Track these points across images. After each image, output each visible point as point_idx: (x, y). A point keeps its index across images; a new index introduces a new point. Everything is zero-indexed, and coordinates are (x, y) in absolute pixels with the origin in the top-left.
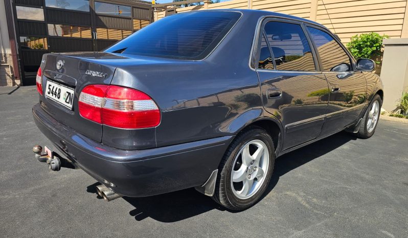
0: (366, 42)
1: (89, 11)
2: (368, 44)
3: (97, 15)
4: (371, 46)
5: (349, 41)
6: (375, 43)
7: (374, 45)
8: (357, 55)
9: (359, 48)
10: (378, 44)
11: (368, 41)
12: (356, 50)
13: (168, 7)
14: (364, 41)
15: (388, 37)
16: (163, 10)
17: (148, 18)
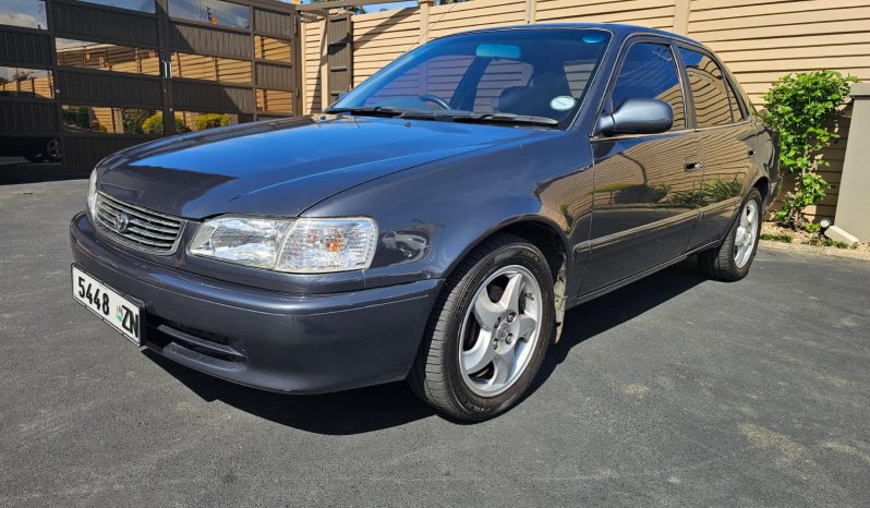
0: (813, 91)
1: (154, 12)
2: (819, 93)
3: (173, 23)
4: (822, 100)
5: (767, 88)
6: (830, 94)
7: (829, 98)
8: (790, 119)
9: (797, 103)
10: (835, 96)
11: (816, 89)
12: (788, 109)
13: (331, 11)
14: (807, 88)
15: (856, 81)
16: (319, 17)
17: (288, 34)
